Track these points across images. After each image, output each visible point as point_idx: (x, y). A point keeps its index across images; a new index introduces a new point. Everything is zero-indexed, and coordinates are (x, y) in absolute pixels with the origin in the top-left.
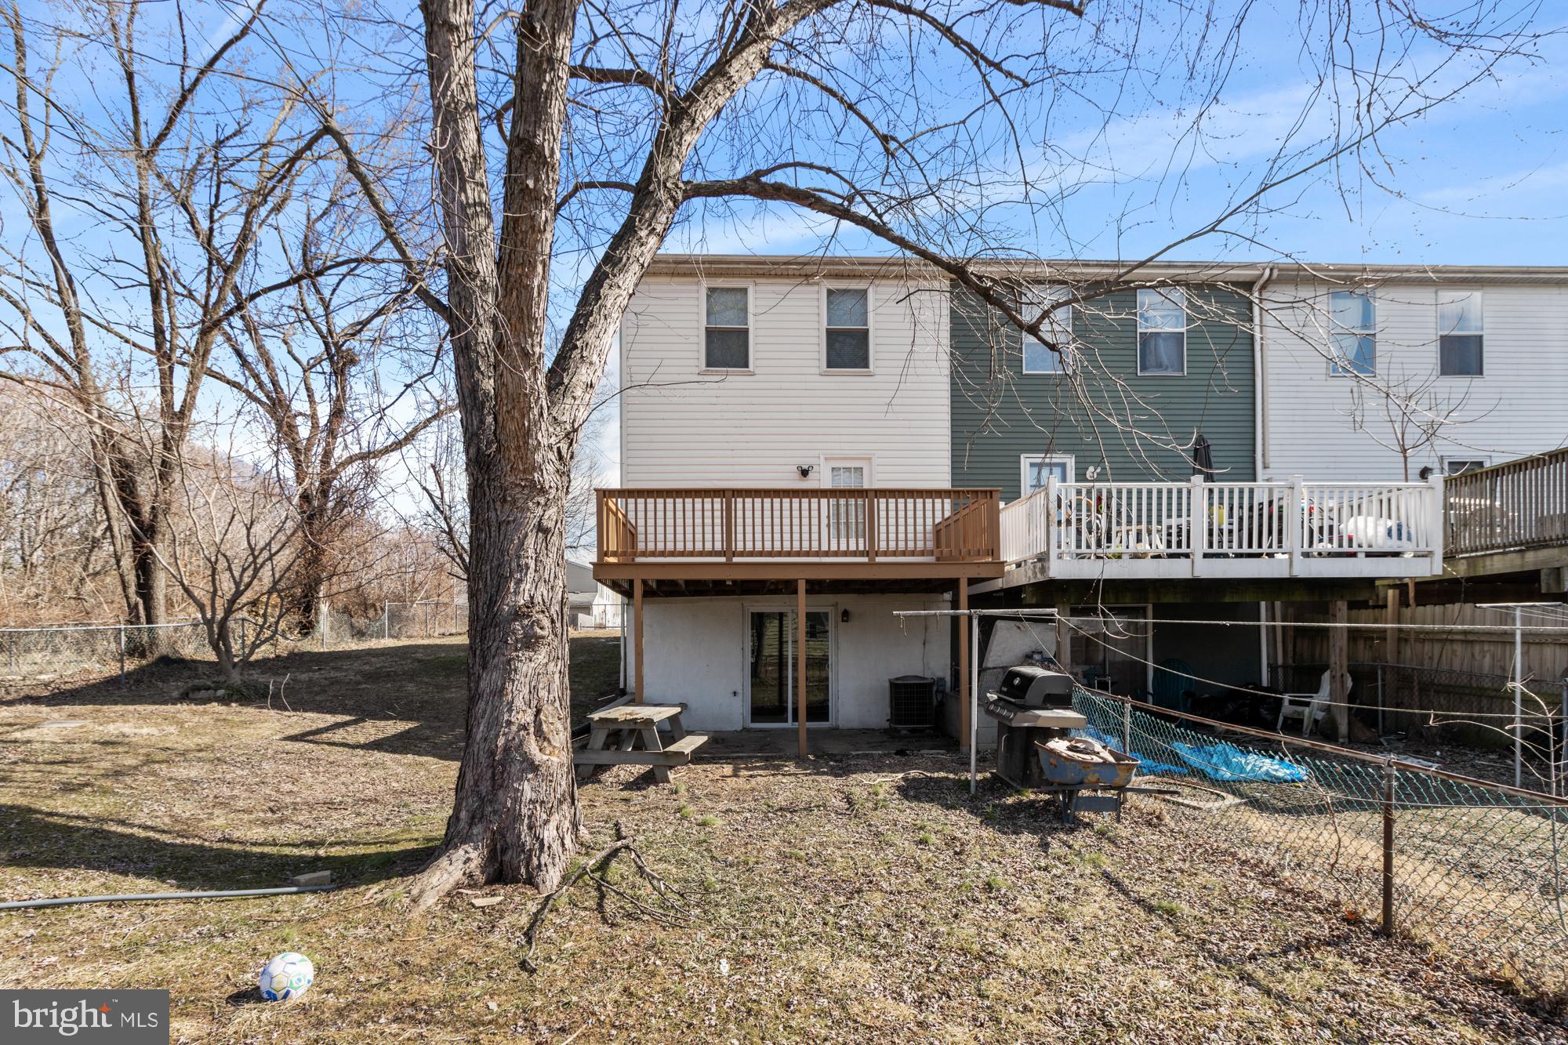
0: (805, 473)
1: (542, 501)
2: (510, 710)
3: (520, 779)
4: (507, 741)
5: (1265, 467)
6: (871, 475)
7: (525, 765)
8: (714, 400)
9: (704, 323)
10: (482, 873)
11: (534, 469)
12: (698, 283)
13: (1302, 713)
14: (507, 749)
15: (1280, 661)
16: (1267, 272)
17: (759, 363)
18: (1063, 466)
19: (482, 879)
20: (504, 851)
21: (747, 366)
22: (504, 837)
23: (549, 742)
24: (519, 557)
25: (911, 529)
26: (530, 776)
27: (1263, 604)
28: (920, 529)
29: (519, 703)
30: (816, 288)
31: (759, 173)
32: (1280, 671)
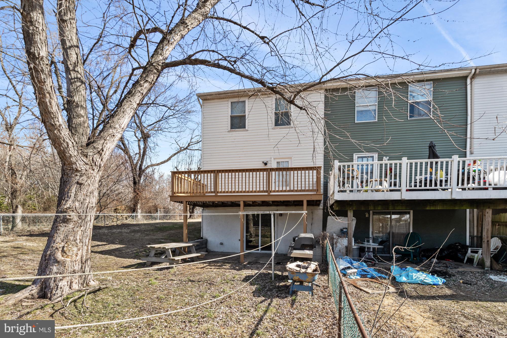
0: (266, 164)
1: (78, 174)
2: (54, 243)
3: (53, 265)
4: (51, 253)
5: (471, 153)
6: (291, 163)
7: (55, 261)
8: (233, 140)
9: (230, 114)
10: (37, 294)
11: (72, 164)
12: (228, 101)
13: (474, 256)
14: (50, 255)
15: (475, 234)
16: (473, 71)
17: (250, 126)
18: (373, 157)
19: (36, 296)
20: (45, 288)
21: (245, 128)
22: (46, 284)
23: (66, 253)
24: (68, 193)
25: (307, 183)
26: (56, 264)
27: (468, 210)
28: (311, 183)
29: (58, 240)
30: (271, 98)
31: (190, 56)
32: (475, 238)
